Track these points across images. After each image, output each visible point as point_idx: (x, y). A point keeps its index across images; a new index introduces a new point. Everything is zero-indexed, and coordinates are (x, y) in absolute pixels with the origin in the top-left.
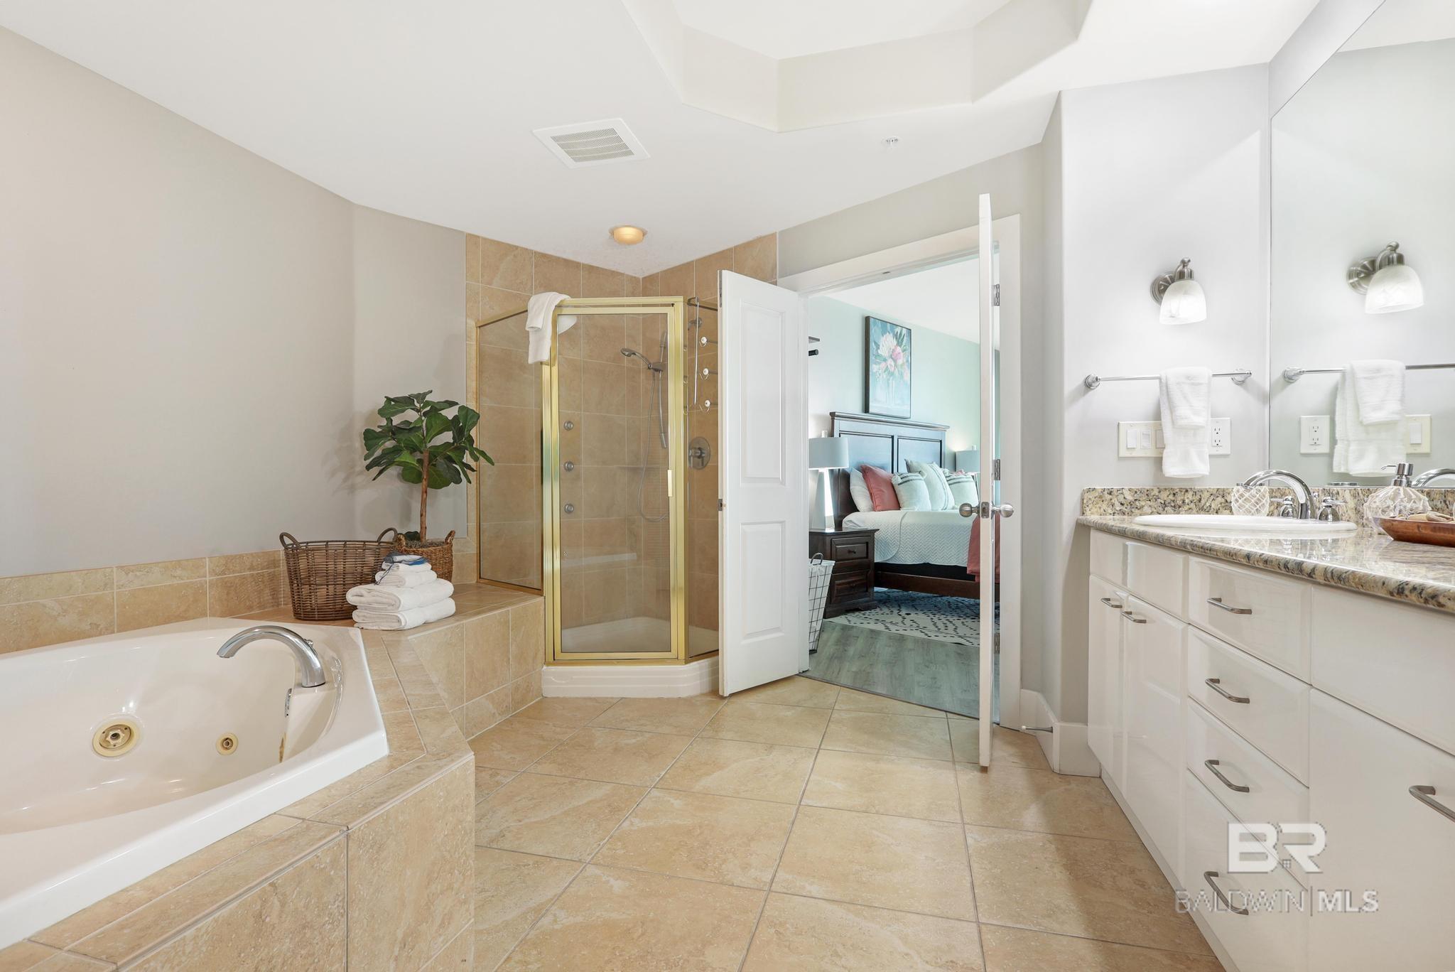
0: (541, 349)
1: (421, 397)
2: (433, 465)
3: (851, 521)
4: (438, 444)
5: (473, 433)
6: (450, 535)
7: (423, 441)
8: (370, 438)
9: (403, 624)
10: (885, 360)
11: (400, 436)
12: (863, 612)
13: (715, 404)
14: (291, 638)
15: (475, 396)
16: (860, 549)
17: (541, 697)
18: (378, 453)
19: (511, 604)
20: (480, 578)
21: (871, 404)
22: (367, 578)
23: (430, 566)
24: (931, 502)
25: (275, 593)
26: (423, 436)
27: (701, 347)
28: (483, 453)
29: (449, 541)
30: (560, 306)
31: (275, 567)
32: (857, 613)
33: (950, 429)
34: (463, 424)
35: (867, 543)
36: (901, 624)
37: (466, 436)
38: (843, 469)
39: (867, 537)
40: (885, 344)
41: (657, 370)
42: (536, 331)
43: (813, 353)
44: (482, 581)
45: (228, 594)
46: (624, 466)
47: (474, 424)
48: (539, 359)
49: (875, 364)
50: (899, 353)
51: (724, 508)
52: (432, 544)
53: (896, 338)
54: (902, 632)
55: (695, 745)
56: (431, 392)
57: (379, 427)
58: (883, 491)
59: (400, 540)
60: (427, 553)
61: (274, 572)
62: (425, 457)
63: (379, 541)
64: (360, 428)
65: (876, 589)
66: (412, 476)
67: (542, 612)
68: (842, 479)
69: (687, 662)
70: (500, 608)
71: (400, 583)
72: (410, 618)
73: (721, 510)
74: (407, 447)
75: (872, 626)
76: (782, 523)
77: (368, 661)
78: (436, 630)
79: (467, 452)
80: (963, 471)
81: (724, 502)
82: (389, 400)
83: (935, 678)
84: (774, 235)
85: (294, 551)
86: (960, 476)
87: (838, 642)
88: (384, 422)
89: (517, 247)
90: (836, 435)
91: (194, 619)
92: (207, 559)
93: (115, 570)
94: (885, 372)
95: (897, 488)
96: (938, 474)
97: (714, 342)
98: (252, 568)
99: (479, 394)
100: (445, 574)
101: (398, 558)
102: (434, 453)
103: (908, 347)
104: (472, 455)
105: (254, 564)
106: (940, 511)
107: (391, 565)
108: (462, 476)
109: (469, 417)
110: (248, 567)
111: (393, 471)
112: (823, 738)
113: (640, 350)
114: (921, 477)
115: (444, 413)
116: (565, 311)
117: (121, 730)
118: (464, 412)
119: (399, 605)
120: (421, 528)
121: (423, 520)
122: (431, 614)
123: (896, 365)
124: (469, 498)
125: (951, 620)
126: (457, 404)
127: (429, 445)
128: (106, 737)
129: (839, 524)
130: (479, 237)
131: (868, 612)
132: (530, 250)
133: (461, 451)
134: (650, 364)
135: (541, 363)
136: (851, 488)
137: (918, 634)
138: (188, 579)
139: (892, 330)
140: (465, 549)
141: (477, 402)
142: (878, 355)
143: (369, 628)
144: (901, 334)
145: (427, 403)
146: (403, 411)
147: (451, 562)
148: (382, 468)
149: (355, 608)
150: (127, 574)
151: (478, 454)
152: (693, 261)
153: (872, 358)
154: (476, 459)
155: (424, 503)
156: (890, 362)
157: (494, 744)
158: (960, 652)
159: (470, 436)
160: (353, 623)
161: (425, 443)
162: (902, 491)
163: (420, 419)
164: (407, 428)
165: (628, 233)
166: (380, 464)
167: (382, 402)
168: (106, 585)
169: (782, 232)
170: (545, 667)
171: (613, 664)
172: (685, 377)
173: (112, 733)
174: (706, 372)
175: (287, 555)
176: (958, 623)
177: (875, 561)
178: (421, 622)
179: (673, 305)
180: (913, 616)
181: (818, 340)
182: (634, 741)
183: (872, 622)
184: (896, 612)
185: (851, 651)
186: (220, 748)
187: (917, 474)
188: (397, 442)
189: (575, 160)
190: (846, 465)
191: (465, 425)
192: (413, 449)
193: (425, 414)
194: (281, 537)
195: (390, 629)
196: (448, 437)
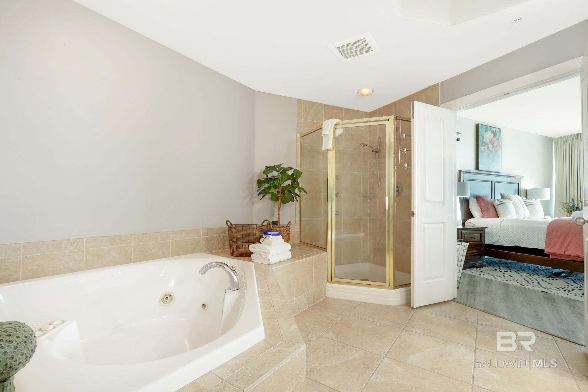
0: (328, 143)
1: (279, 166)
2: (283, 194)
3: (470, 223)
4: (285, 185)
5: (299, 181)
6: (289, 223)
7: (279, 184)
8: (260, 183)
9: (271, 262)
10: (487, 144)
11: (270, 182)
12: (479, 268)
13: (410, 165)
14: (226, 268)
15: (299, 165)
16: (477, 237)
17: (326, 297)
18: (262, 189)
19: (315, 255)
20: (300, 241)
21: (480, 166)
22: (257, 240)
23: (282, 237)
24: (516, 214)
25: (224, 244)
26: (280, 182)
27: (403, 139)
28: (303, 189)
29: (288, 226)
30: (336, 125)
31: (225, 234)
32: (476, 269)
33: (523, 178)
34: (294, 178)
35: (481, 234)
36: (503, 277)
37: (296, 182)
38: (465, 198)
39: (481, 231)
40: (487, 136)
41: (376, 152)
42: (326, 136)
43: (458, 140)
44: (301, 243)
45: (208, 243)
46: (361, 195)
47: (300, 176)
48: (327, 148)
49: (482, 146)
50: (495, 141)
51: (415, 215)
52: (282, 227)
53: (493, 134)
54: (505, 281)
55: (403, 334)
56: (283, 164)
57: (263, 178)
58: (489, 208)
59: (270, 224)
60: (280, 230)
61: (224, 235)
62: (280, 190)
63: (262, 225)
64: (256, 179)
65: (486, 257)
66: (275, 198)
67: (327, 259)
68: (465, 202)
69: (394, 288)
70: (310, 256)
71: (270, 244)
72: (274, 259)
73: (413, 216)
74: (273, 186)
75: (486, 276)
76: (444, 223)
77: (257, 279)
78: (284, 265)
79: (297, 189)
80: (533, 198)
81: (415, 213)
82: (267, 167)
83: (536, 312)
84: (437, 84)
85: (231, 227)
86: (533, 201)
87: (469, 284)
88: (265, 176)
89: (317, 103)
90: (462, 181)
91: (196, 253)
92: (201, 230)
93: (171, 232)
94: (487, 150)
95: (496, 207)
96: (520, 200)
97: (409, 136)
98: (216, 234)
99: (301, 164)
100: (287, 241)
101: (269, 233)
102: (283, 190)
103: (500, 138)
104: (299, 189)
105: (217, 232)
106: (522, 219)
107: (266, 235)
108: (295, 199)
109: (298, 174)
110: (215, 233)
111: (268, 196)
112: (476, 341)
113: (368, 143)
114: (511, 202)
115: (288, 172)
116: (338, 126)
117: (169, 296)
118: (296, 172)
119: (269, 253)
120: (278, 220)
121: (279, 217)
122: (282, 258)
123: (493, 147)
124: (296, 208)
125: (534, 277)
126: (293, 168)
127: (282, 186)
128: (164, 298)
129: (464, 224)
130: (302, 100)
131: (481, 268)
132: (322, 104)
133: (294, 188)
134: (374, 149)
135: (328, 150)
136: (470, 206)
137: (515, 283)
138: (195, 237)
139: (491, 130)
140: (295, 229)
141: (300, 168)
142: (483, 142)
143: (258, 262)
144: (496, 131)
145: (282, 168)
146: (272, 172)
147: (289, 235)
148: (264, 195)
149: (252, 253)
150: (175, 234)
151: (301, 189)
152: (394, 102)
153: (480, 143)
154: (300, 191)
155: (279, 209)
156: (490, 145)
157: (306, 318)
158: (547, 297)
159: (298, 182)
160: (251, 260)
161: (280, 185)
162: (500, 209)
163: (279, 175)
164: (274, 179)
165: (366, 91)
166: (263, 193)
167: (264, 168)
168: (168, 238)
169: (442, 83)
170: (327, 284)
171: (358, 285)
172: (394, 153)
173: (166, 297)
174: (405, 150)
175: (228, 229)
176: (540, 279)
177: (485, 243)
178: (277, 261)
179: (388, 120)
180: (509, 273)
181: (460, 133)
182: (371, 327)
183: (486, 274)
184: (498, 270)
185: (478, 289)
186: (202, 308)
187: (508, 200)
188: (270, 184)
189: (345, 58)
190: (468, 196)
191: (296, 177)
192: (276, 187)
193: (280, 173)
194: (227, 222)
195: (265, 263)
196: (289, 182)
